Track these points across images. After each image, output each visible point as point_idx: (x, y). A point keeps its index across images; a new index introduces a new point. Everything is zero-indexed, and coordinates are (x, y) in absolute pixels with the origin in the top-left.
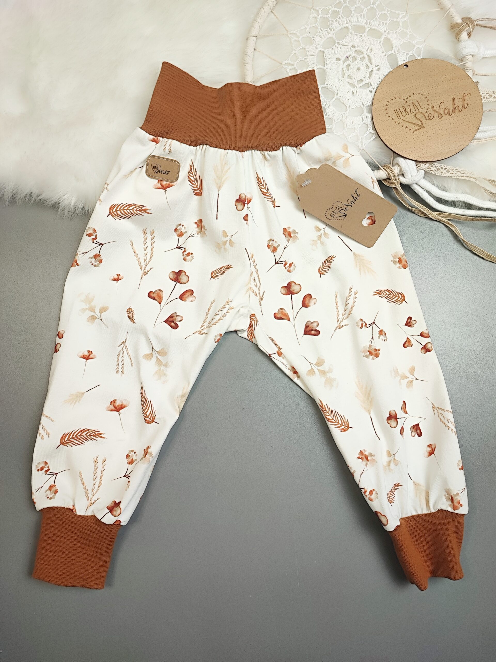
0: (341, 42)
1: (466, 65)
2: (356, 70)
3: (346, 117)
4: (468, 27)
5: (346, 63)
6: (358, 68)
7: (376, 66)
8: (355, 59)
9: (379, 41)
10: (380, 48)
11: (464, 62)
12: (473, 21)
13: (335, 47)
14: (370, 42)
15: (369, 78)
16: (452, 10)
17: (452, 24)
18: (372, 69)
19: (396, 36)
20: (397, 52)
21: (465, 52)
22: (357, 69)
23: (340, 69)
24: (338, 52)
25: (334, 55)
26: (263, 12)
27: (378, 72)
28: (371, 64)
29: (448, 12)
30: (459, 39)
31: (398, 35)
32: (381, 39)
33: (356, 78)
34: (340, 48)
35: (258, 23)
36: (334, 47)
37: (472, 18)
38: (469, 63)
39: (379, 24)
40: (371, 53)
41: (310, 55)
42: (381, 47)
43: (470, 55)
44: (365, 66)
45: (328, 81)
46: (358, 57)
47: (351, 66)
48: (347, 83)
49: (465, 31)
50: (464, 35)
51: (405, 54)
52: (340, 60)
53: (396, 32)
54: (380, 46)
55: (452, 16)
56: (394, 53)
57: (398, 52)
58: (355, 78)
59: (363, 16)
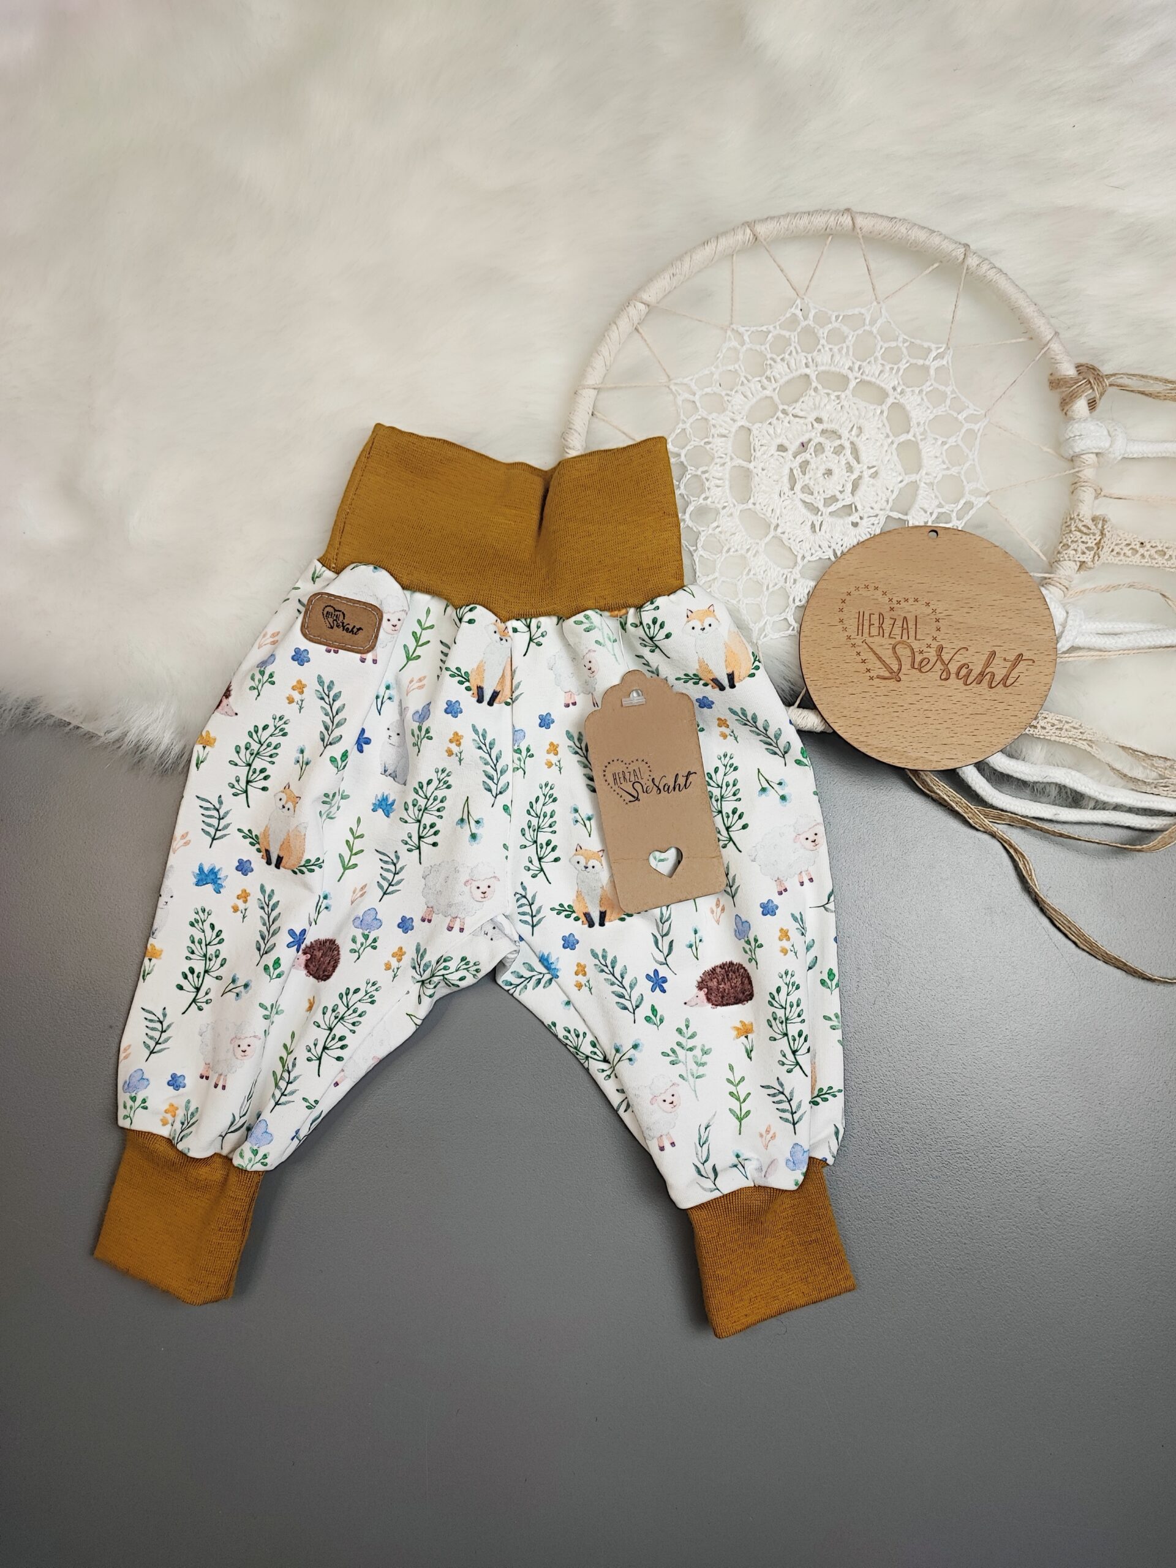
0: (791, 408)
1: (1079, 475)
2: (824, 474)
3: (795, 581)
4: (1091, 391)
5: (799, 459)
6: (829, 470)
7: (869, 468)
8: (820, 449)
9: (879, 412)
10: (880, 426)
11: (1077, 470)
12: (1102, 377)
13: (778, 419)
14: (857, 413)
15: (853, 493)
16: (1055, 346)
17: (1052, 378)
18: (861, 472)
19: (919, 400)
20: (919, 438)
21: (1079, 446)
22: (824, 471)
23: (787, 471)
24: (784, 431)
25: (772, 439)
26: (614, 334)
27: (872, 481)
28: (859, 463)
29: (1043, 351)
30: (1068, 413)
31: (925, 400)
32: (883, 406)
33: (821, 492)
34: (789, 423)
35: (602, 357)
36: (774, 421)
37: (1099, 370)
38: (1088, 473)
39: (881, 372)
40: (860, 438)
41: (718, 435)
42: (884, 425)
43: (1092, 453)
44: (844, 467)
45: (756, 495)
46: (829, 445)
47: (813, 466)
48: (800, 505)
49: (1083, 397)
50: (1080, 406)
51: (940, 442)
52: (787, 450)
53: (920, 392)
54: (880, 422)
55: (1053, 361)
56: (913, 439)
57: (923, 437)
58: (818, 492)
59: (845, 350)
